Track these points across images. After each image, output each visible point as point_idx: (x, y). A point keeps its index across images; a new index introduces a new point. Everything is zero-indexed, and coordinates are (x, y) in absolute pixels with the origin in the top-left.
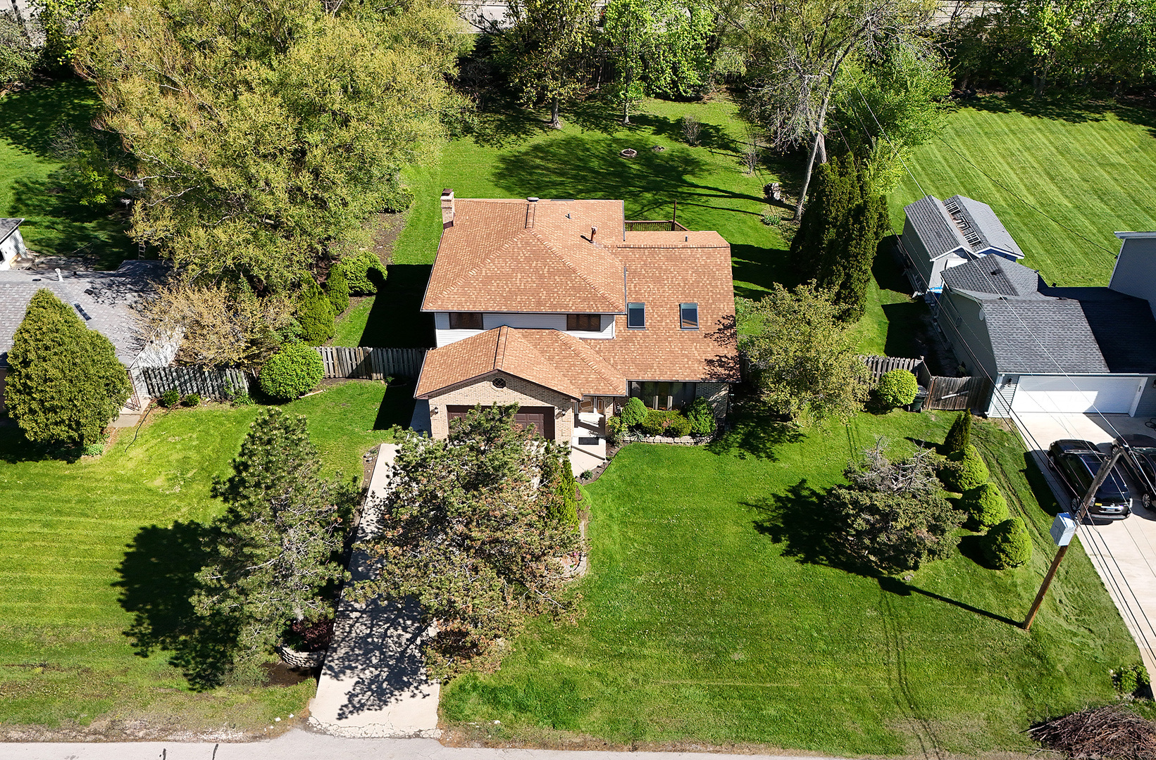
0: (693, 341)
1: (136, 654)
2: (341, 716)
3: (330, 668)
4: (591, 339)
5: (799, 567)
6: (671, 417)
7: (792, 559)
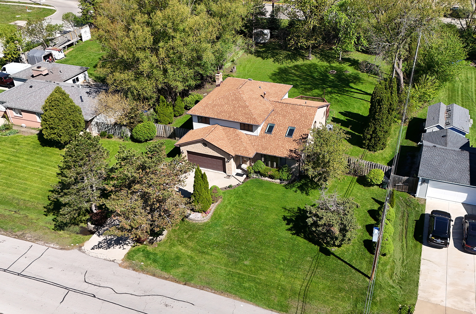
0: (288, 141)
1: (44, 214)
2: (93, 249)
3: (99, 232)
4: (249, 135)
5: (291, 236)
6: (273, 171)
7: (290, 232)
